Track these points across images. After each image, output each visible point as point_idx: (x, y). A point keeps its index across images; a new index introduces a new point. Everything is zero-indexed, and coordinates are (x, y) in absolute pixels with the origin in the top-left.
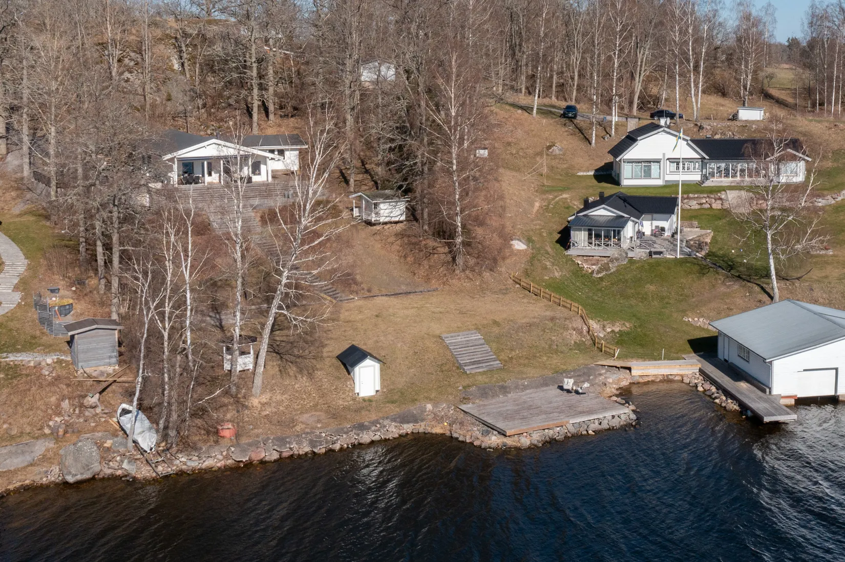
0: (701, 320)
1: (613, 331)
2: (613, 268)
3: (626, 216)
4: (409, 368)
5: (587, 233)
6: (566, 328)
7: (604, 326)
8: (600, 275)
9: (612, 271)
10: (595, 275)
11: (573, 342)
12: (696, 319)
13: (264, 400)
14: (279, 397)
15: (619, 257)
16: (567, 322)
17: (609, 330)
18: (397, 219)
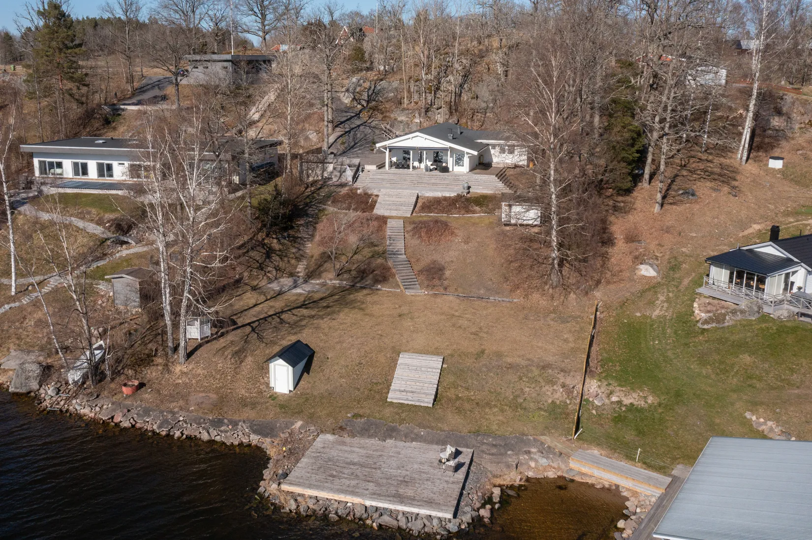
0: (770, 423)
1: (620, 402)
2: (729, 321)
3: (796, 260)
4: (341, 377)
5: (728, 272)
6: (551, 382)
7: (611, 393)
8: (706, 327)
9: (726, 324)
10: (699, 325)
11: (550, 401)
12: (762, 420)
13: (185, 370)
14: (199, 371)
15: (747, 309)
16: (561, 376)
17: (614, 399)
18: (530, 222)
